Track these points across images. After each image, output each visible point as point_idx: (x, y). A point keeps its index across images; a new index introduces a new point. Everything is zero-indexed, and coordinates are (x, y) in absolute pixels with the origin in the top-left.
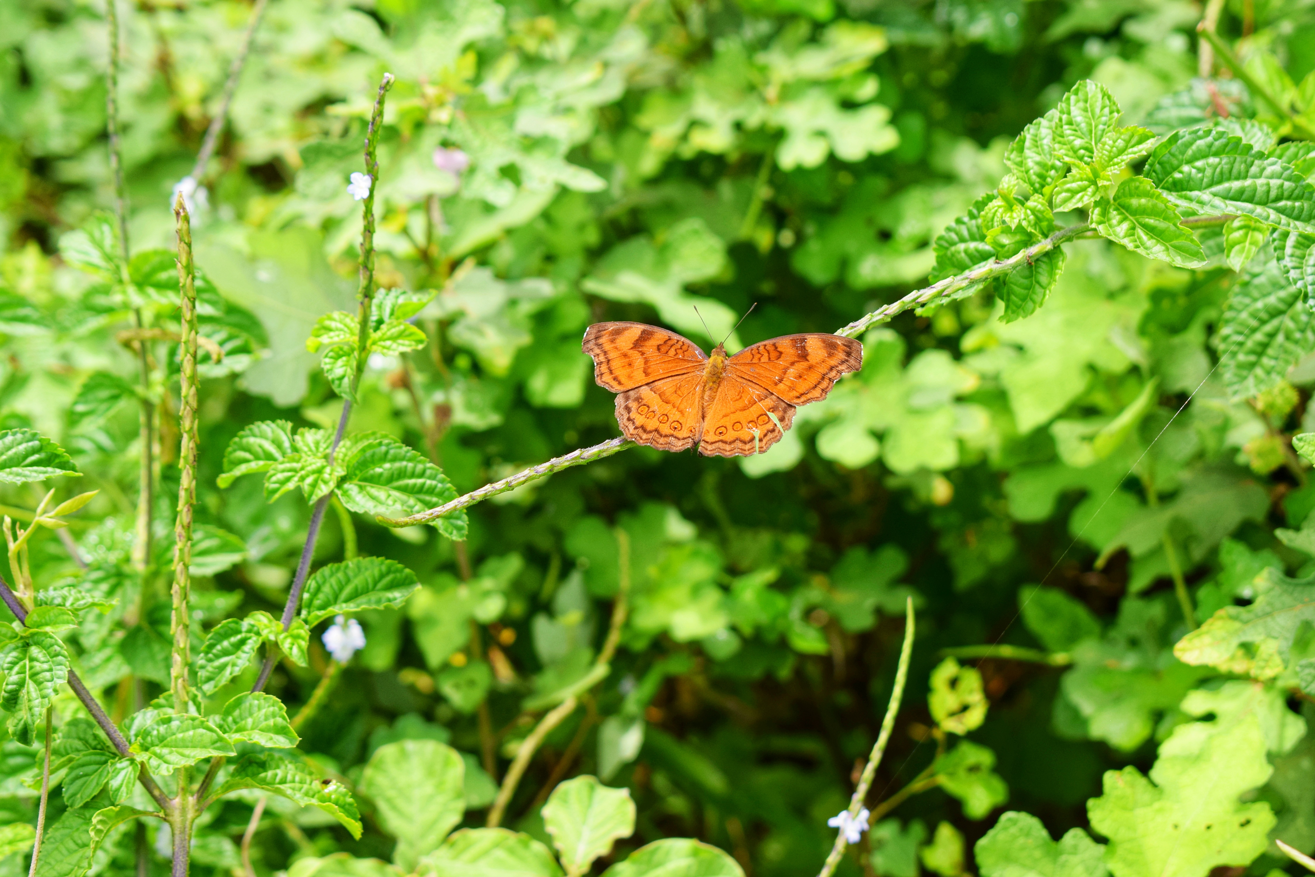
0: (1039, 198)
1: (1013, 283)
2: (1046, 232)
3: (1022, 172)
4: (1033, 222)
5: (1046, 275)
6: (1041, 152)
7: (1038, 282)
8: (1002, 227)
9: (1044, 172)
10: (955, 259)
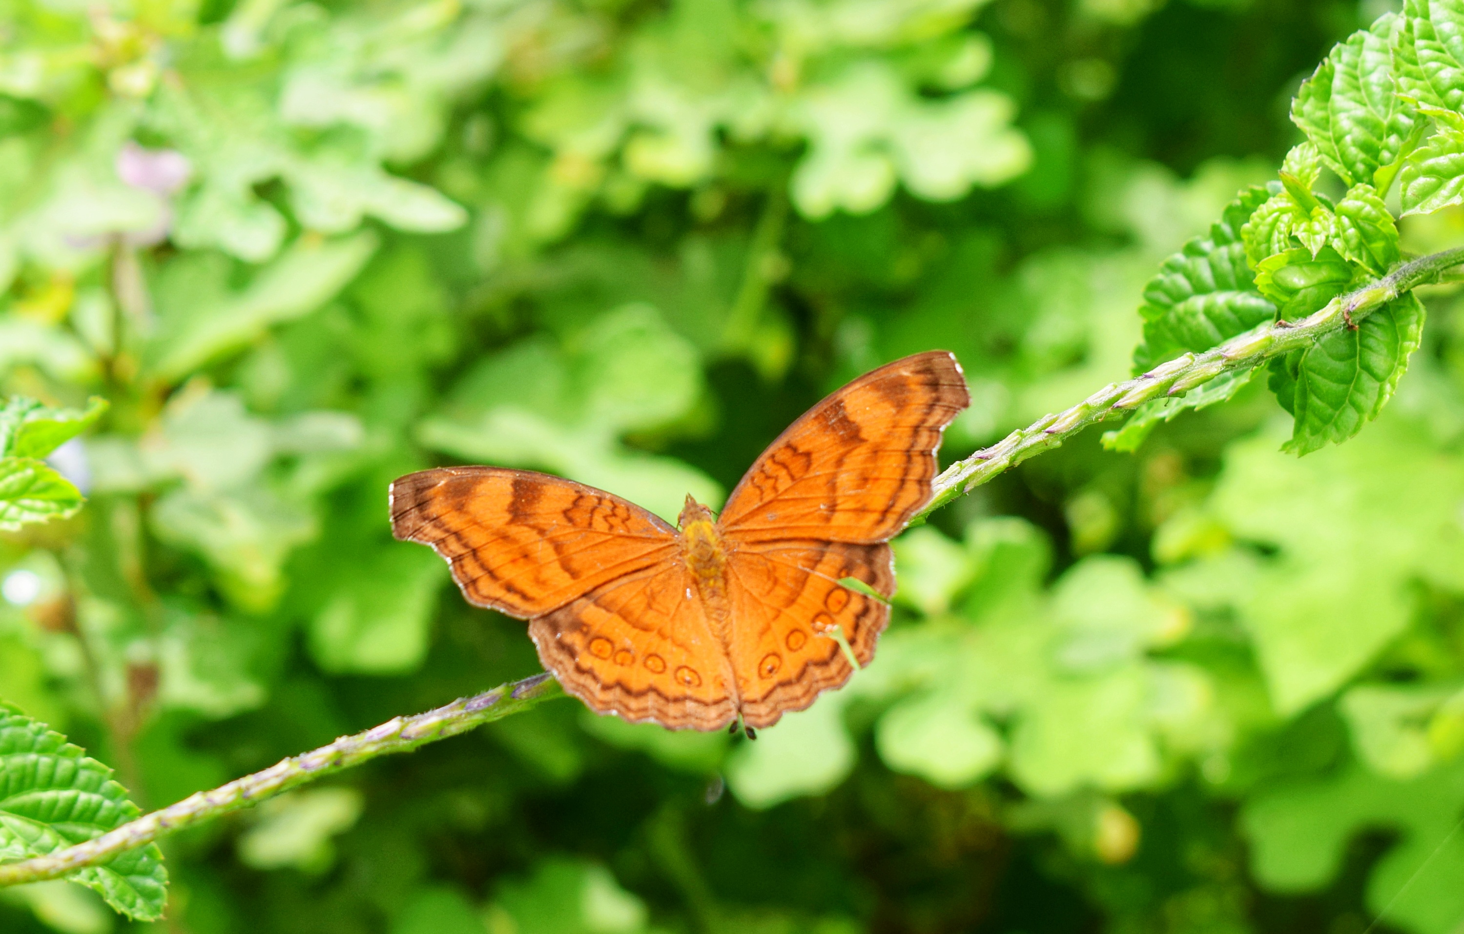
0: (1368, 191)
1: (1311, 370)
2: (1381, 264)
3: (1329, 140)
4: (1354, 242)
5: (1385, 351)
6: (1366, 100)
7: (1367, 369)
8: (1291, 252)
9: (1374, 140)
10: (1184, 330)
